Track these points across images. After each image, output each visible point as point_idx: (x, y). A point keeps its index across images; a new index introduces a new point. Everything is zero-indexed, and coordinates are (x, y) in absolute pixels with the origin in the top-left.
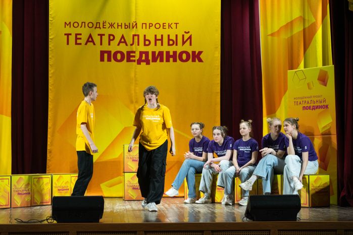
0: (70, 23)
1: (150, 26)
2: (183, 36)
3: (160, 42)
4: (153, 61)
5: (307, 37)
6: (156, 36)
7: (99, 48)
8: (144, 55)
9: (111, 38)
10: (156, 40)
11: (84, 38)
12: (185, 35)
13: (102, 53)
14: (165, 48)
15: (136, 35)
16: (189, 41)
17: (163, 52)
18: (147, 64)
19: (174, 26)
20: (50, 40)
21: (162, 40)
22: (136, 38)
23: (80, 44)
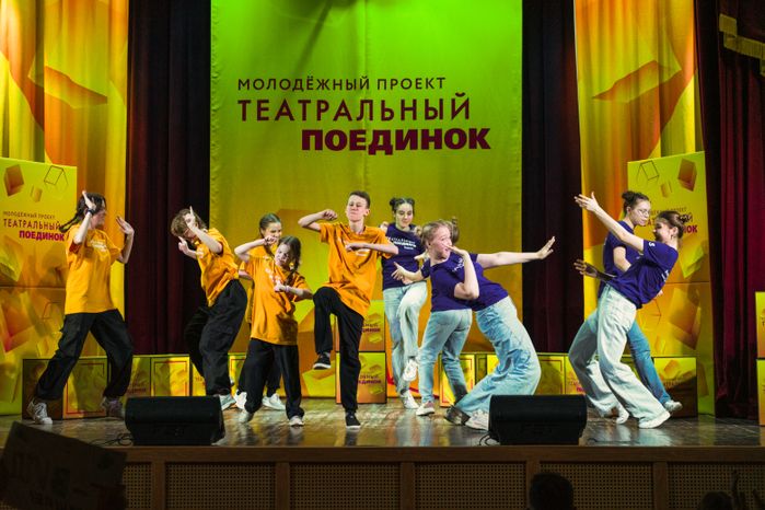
0: (248, 81)
1: (392, 85)
2: (453, 101)
3: (411, 113)
4: (397, 149)
5: (667, 98)
6: (403, 102)
7: (299, 126)
8: (381, 137)
9: (322, 107)
10: (404, 109)
11: (274, 107)
12: (457, 99)
13: (306, 134)
14: (420, 124)
15: (366, 101)
16: (464, 110)
17: (416, 131)
18: (387, 154)
19: (436, 83)
20: (212, 113)
21: (414, 109)
22: (367, 106)
23: (267, 119)
